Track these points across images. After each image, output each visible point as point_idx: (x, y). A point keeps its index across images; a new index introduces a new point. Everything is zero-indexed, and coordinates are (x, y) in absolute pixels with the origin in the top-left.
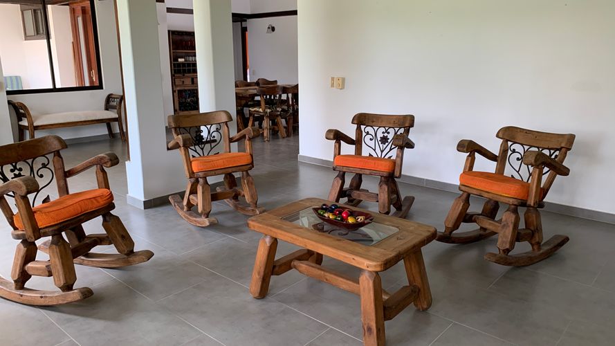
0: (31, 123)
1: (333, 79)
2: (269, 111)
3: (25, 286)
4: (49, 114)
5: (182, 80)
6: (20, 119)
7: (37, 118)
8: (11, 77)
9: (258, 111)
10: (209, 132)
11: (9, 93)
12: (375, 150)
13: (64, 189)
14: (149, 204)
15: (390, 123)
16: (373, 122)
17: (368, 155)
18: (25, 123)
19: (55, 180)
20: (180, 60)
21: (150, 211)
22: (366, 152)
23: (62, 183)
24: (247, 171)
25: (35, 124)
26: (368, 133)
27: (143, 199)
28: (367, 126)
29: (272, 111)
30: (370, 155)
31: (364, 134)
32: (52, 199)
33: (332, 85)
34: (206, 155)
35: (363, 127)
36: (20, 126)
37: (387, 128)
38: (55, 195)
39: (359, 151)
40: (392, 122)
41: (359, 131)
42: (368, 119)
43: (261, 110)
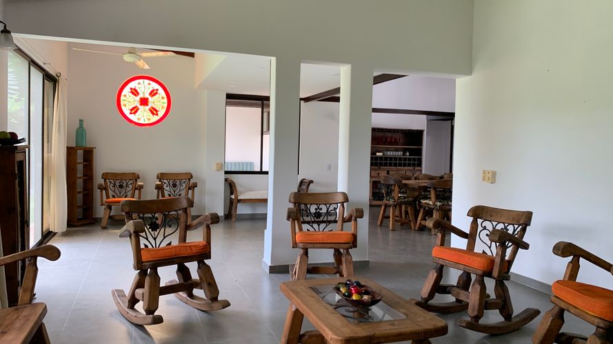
0: (236, 197)
1: (484, 172)
2: (439, 204)
3: (135, 307)
4: (252, 191)
5: (378, 172)
6: (232, 194)
7: (241, 193)
8: (247, 163)
9: (429, 204)
10: (328, 210)
11: (226, 173)
12: (490, 247)
13: (183, 239)
14: (274, 270)
15: (509, 219)
16: (492, 216)
17: (482, 252)
18: (233, 197)
19: (179, 229)
20: (378, 154)
21: (273, 275)
22: (479, 248)
23: (183, 233)
24: (347, 250)
25: (239, 198)
26: (485, 228)
27: (270, 264)
28: (485, 220)
29: (443, 205)
30: (484, 252)
31: (480, 228)
32: (172, 244)
33: (484, 179)
34: (321, 230)
35: (479, 221)
36: (231, 198)
37: (506, 225)
38: (175, 242)
39: (471, 245)
40: (511, 218)
41: (474, 224)
42: (487, 212)
43: (431, 203)
